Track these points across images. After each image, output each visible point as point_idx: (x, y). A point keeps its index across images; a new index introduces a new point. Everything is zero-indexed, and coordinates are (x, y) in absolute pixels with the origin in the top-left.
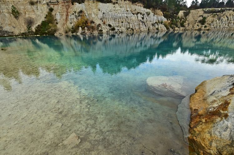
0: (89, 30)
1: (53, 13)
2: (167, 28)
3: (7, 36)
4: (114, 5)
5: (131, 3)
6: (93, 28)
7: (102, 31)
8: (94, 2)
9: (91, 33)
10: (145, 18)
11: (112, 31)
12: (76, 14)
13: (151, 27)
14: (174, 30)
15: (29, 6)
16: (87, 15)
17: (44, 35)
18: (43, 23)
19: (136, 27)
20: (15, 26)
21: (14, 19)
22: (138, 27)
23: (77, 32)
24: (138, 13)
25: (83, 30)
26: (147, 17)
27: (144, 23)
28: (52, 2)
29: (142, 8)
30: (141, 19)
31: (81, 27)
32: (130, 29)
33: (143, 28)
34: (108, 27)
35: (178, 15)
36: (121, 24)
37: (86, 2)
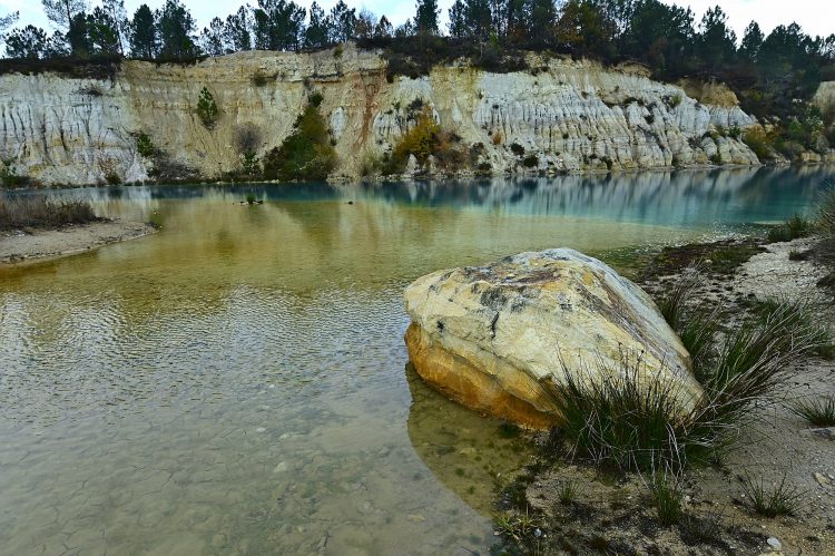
0: (441, 163)
1: (323, 109)
2: (763, 156)
3: (183, 182)
4: (534, 79)
5: (599, 67)
6: (456, 159)
7: (488, 166)
8: (462, 71)
10: (658, 120)
11: (528, 169)
12: (401, 112)
13: (687, 153)
14: (799, 163)
15: (251, 90)
16: (435, 113)
17: (295, 181)
18: (290, 144)
19: (621, 152)
20: (204, 151)
21: (203, 128)
22: (629, 152)
23: (402, 173)
24: (629, 101)
25: (422, 165)
26: (666, 115)
27: (656, 136)
28: (321, 77)
29: (646, 80)
30: (643, 123)
31: (416, 154)
32: (596, 161)
33: (651, 155)
34: (510, 154)
35: (810, 99)
36: (561, 142)
37: (435, 75)
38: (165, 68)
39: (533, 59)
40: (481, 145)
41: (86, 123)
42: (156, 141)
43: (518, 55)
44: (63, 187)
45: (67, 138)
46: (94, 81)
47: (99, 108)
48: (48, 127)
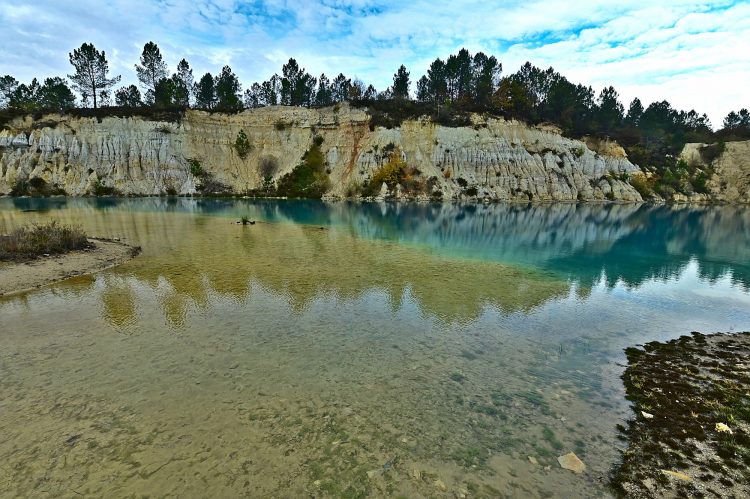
0: (405, 190)
1: (323, 148)
2: (645, 196)
3: (219, 196)
4: (476, 132)
5: (524, 126)
6: (417, 187)
7: (440, 194)
8: (424, 125)
9: (412, 200)
10: (567, 165)
11: (469, 197)
12: (379, 152)
13: (589, 191)
14: (671, 202)
15: (273, 133)
16: (403, 153)
17: (299, 198)
18: (298, 171)
19: (539, 188)
20: (237, 174)
21: (238, 158)
22: (546, 189)
23: (377, 196)
24: (546, 151)
25: (391, 190)
26: (573, 162)
27: (565, 177)
28: (323, 125)
29: (559, 136)
30: (556, 167)
31: (387, 182)
32: (520, 194)
33: (562, 191)
34: (456, 186)
35: (678, 155)
36: (495, 178)
37: (405, 125)
38: (216, 116)
39: (476, 118)
40: (435, 178)
41: (158, 152)
42: (205, 166)
43: (466, 115)
44: (136, 196)
45: (143, 161)
46: (166, 123)
47: (168, 141)
48: (132, 154)
